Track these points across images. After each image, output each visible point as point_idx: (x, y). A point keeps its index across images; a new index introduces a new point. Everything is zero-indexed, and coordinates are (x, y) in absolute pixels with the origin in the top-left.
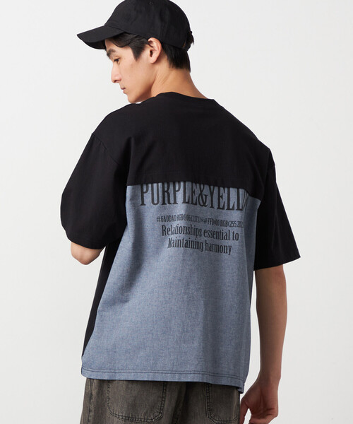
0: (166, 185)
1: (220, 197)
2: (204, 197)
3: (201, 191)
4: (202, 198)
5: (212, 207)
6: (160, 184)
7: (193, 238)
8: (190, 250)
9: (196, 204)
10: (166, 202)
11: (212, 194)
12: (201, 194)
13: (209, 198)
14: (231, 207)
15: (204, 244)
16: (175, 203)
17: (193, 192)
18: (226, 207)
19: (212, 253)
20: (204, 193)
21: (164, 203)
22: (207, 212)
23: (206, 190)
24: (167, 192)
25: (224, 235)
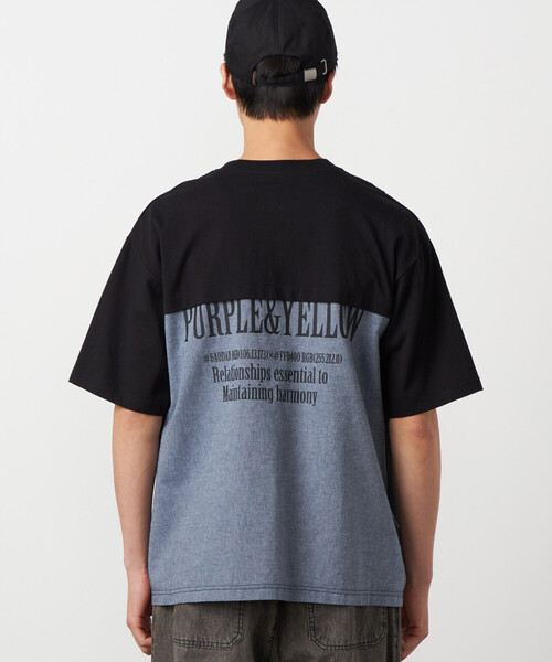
0: (212, 307)
1: (302, 317)
2: (274, 319)
3: (270, 311)
4: (271, 321)
5: (288, 333)
6: (203, 306)
7: (255, 383)
8: (249, 403)
9: (260, 331)
10: (216, 331)
11: (288, 314)
12: (269, 315)
13: (283, 321)
14: (318, 333)
15: (275, 391)
16: (229, 332)
17: (254, 313)
18: (311, 333)
19: (286, 404)
20: (275, 312)
21: (212, 334)
22: (279, 342)
23: (278, 309)
24: (215, 316)
25: (308, 374)
